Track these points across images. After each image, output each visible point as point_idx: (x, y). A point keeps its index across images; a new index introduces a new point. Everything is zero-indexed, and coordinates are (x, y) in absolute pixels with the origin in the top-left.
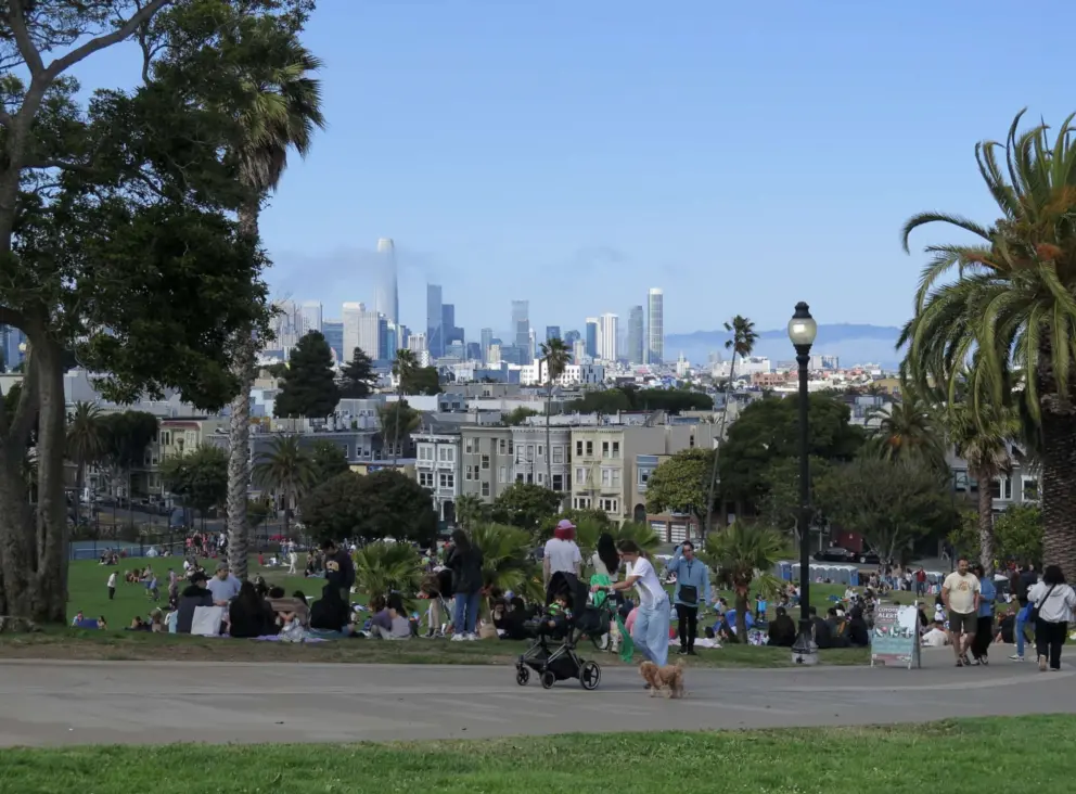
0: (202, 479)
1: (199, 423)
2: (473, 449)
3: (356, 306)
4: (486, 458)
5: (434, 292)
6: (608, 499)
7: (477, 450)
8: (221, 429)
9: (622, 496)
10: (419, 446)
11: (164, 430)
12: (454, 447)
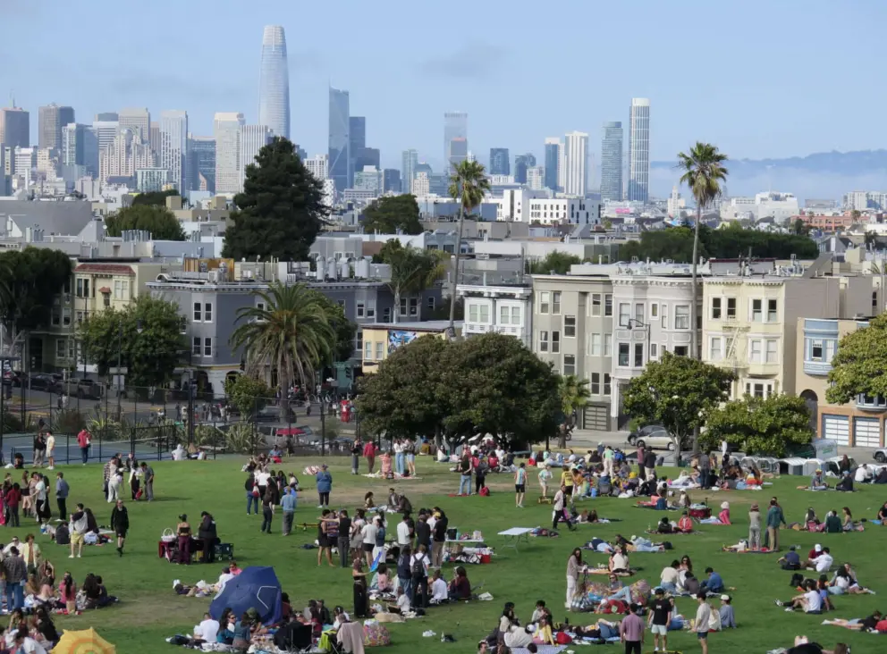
0: (145, 346)
1: (135, 267)
2: (550, 307)
3: (232, 117)
4: (570, 321)
5: (339, 99)
6: (759, 381)
7: (556, 308)
8: (166, 276)
9: (780, 378)
10: (469, 302)
11: (81, 276)
12: (521, 305)
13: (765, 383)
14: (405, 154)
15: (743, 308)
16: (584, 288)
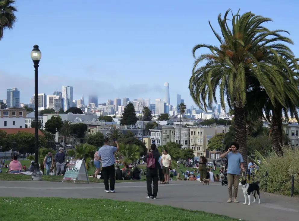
0: (97, 141)
1: (97, 126)
2: (165, 133)
3: (159, 100)
4: (168, 136)
5: (179, 96)
6: (199, 147)
7: (166, 133)
8: (103, 128)
9: (203, 146)
10: (152, 132)
11: (89, 128)
12: (160, 133)
13: (200, 147)
14: (191, 106)
15: (197, 133)
16: (171, 130)
